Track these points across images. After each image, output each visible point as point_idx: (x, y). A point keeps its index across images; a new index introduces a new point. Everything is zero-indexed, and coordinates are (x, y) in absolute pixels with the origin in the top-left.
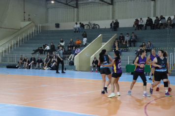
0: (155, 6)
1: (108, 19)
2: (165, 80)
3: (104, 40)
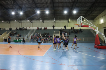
1: (8, 27)
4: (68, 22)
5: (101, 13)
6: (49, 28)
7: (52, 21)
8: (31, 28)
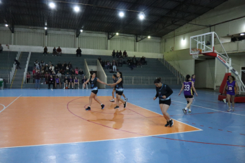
5: (182, 26)
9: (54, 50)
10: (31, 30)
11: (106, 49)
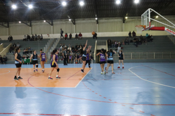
0: (31, 29)
1: (6, 35)
2: (37, 64)
3: (5, 46)
4: (124, 21)
6: (85, 35)
7: (92, 21)
8: (50, 35)
9: (76, 35)
10: (64, 22)
11: (122, 31)
